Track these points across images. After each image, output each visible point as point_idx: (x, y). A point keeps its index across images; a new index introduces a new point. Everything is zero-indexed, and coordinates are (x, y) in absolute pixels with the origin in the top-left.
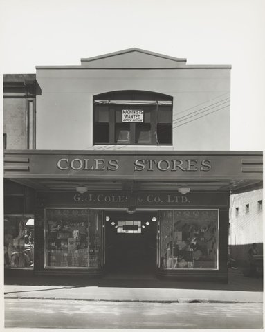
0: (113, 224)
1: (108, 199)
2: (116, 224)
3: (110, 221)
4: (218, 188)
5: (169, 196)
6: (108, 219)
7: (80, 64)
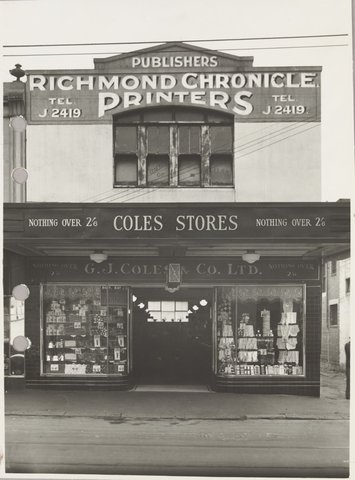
0: (142, 306)
1: (136, 270)
2: (146, 307)
3: (138, 302)
4: (304, 252)
5: (230, 265)
6: (134, 299)
7: (93, 67)
